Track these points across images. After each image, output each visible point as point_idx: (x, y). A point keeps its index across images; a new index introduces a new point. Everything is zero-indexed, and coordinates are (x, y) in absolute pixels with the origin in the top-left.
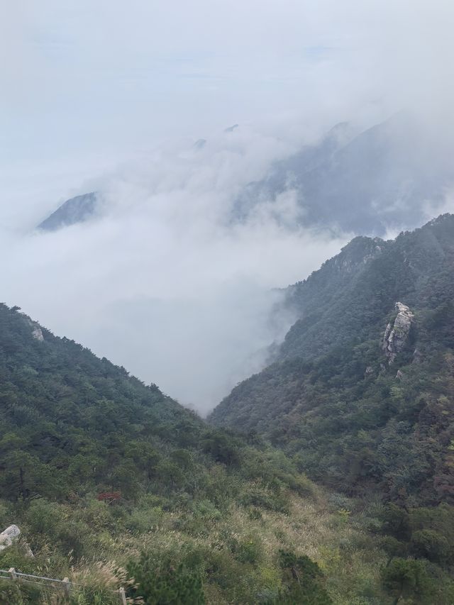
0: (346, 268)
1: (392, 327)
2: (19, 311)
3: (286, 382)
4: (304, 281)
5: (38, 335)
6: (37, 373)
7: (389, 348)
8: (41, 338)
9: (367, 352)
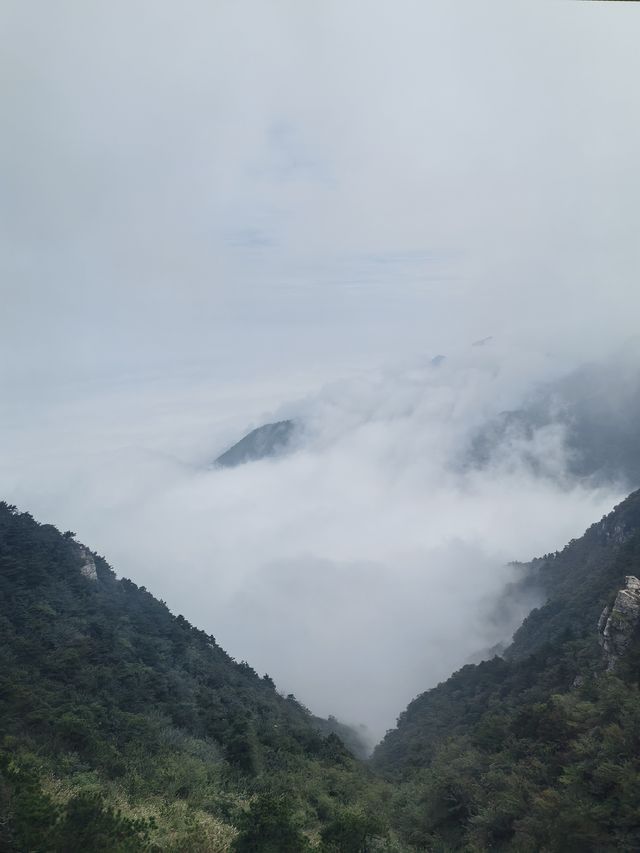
0: (618, 535)
1: (611, 611)
2: (74, 538)
3: (473, 694)
4: (557, 553)
5: (90, 571)
6: (54, 613)
7: (606, 647)
8: (94, 575)
9: (580, 653)
